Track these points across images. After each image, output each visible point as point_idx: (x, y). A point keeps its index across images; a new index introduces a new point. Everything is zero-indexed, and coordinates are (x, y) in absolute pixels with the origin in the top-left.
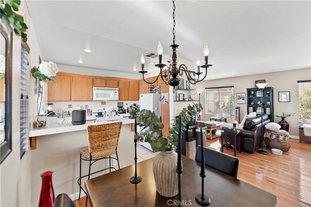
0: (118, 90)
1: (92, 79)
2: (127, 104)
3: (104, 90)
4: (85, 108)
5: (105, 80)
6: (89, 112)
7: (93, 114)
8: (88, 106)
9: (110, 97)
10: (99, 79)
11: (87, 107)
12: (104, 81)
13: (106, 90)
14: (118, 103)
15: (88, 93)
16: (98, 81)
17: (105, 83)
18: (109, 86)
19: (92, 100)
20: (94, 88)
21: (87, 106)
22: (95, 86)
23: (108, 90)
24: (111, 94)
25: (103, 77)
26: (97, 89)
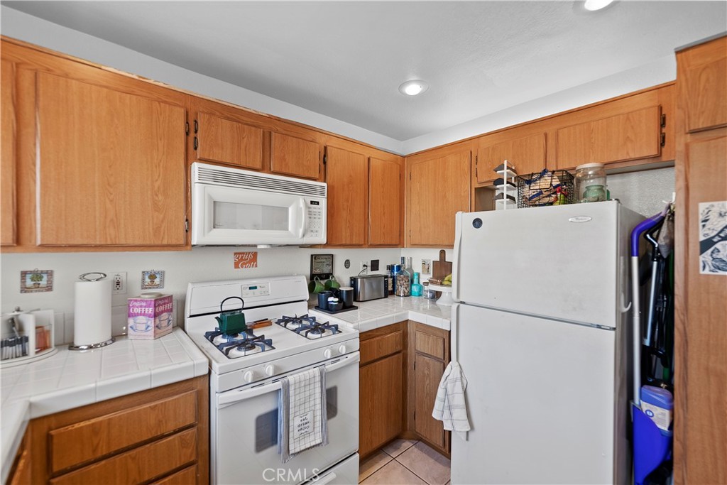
0: (322, 194)
1: (182, 111)
2: (347, 264)
3: (254, 183)
4: (144, 287)
5: (260, 132)
6: (165, 316)
7: (188, 322)
8: (162, 273)
9: (286, 229)
10: (227, 123)
11: (157, 281)
12: (254, 140)
13: (264, 185)
14: (313, 257)
15: (161, 197)
16: (225, 128)
17: (260, 146)
18: (277, 169)
19: (182, 242)
20: (196, 166)
21: (153, 277)
22: (202, 160)
23: (276, 186)
24: (291, 210)
25: (249, 114)
26: (218, 178)
